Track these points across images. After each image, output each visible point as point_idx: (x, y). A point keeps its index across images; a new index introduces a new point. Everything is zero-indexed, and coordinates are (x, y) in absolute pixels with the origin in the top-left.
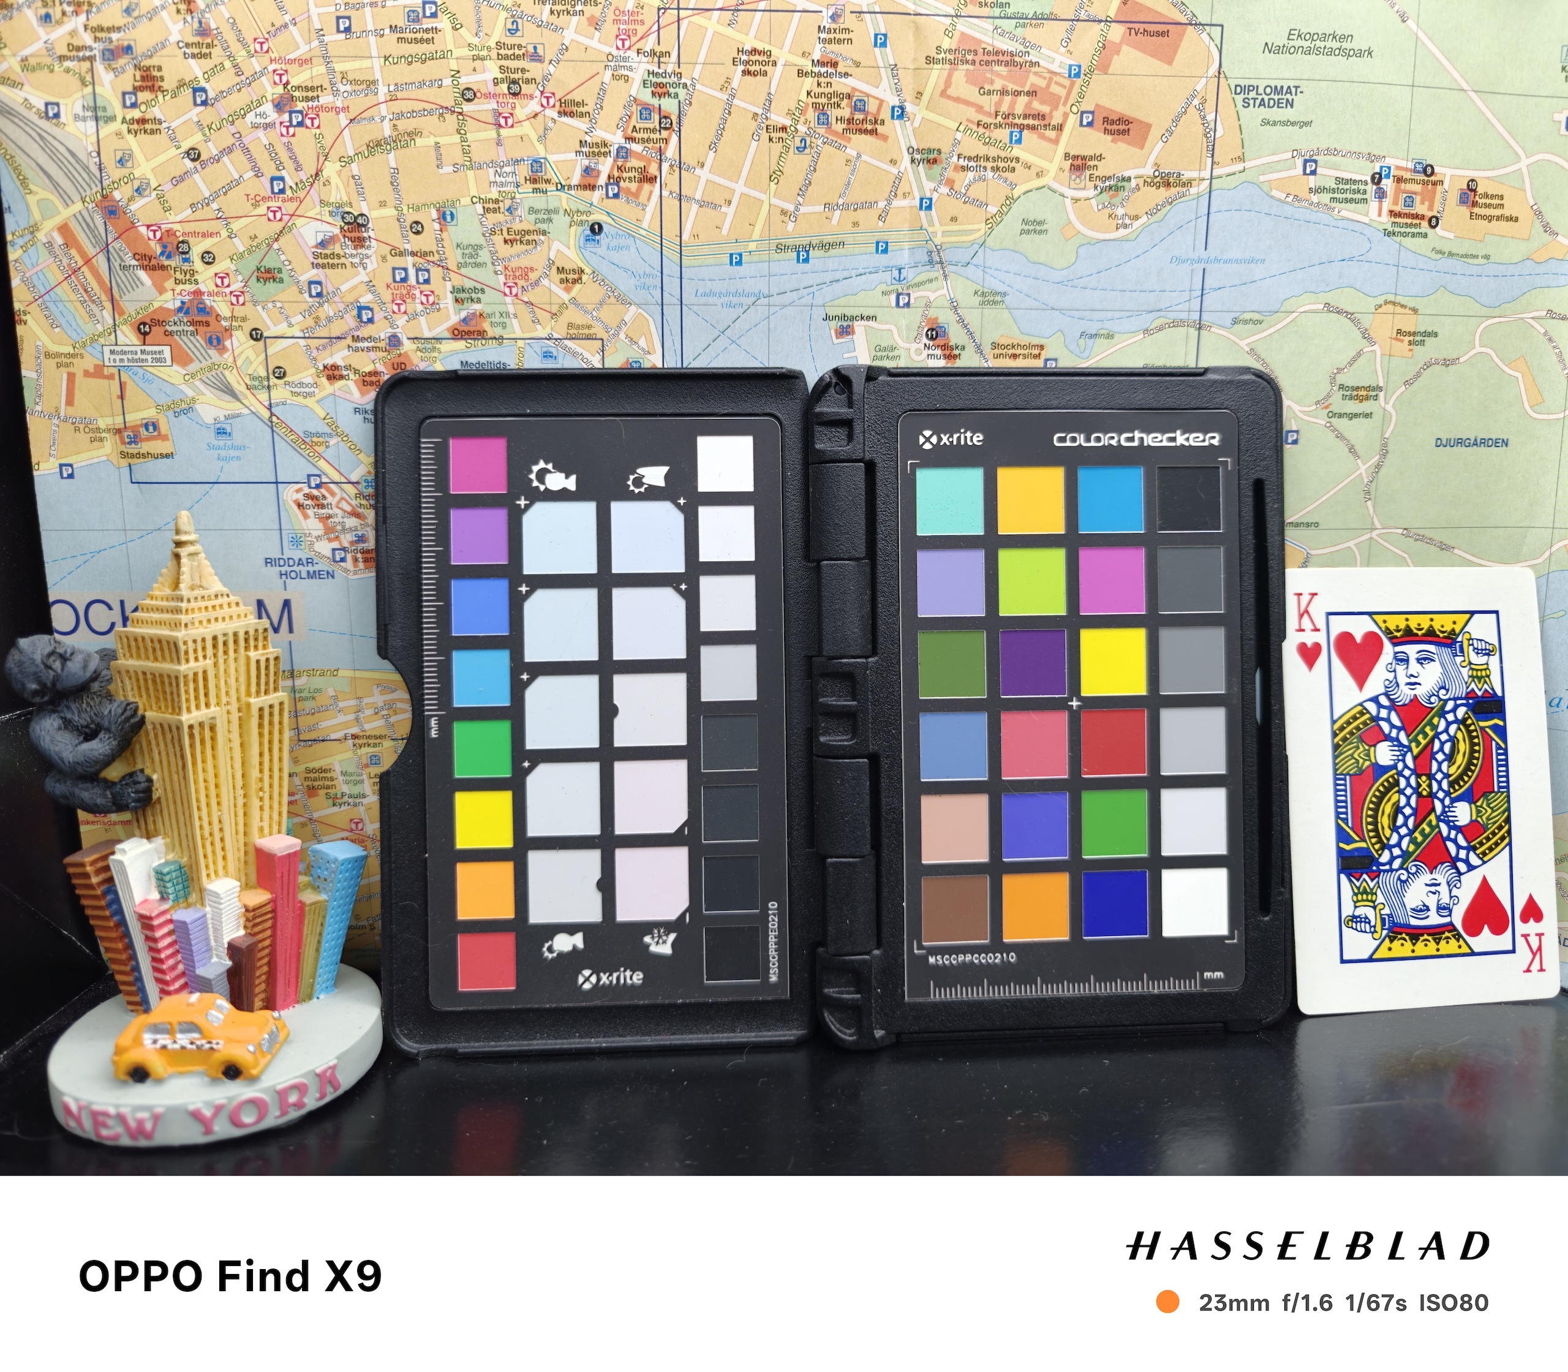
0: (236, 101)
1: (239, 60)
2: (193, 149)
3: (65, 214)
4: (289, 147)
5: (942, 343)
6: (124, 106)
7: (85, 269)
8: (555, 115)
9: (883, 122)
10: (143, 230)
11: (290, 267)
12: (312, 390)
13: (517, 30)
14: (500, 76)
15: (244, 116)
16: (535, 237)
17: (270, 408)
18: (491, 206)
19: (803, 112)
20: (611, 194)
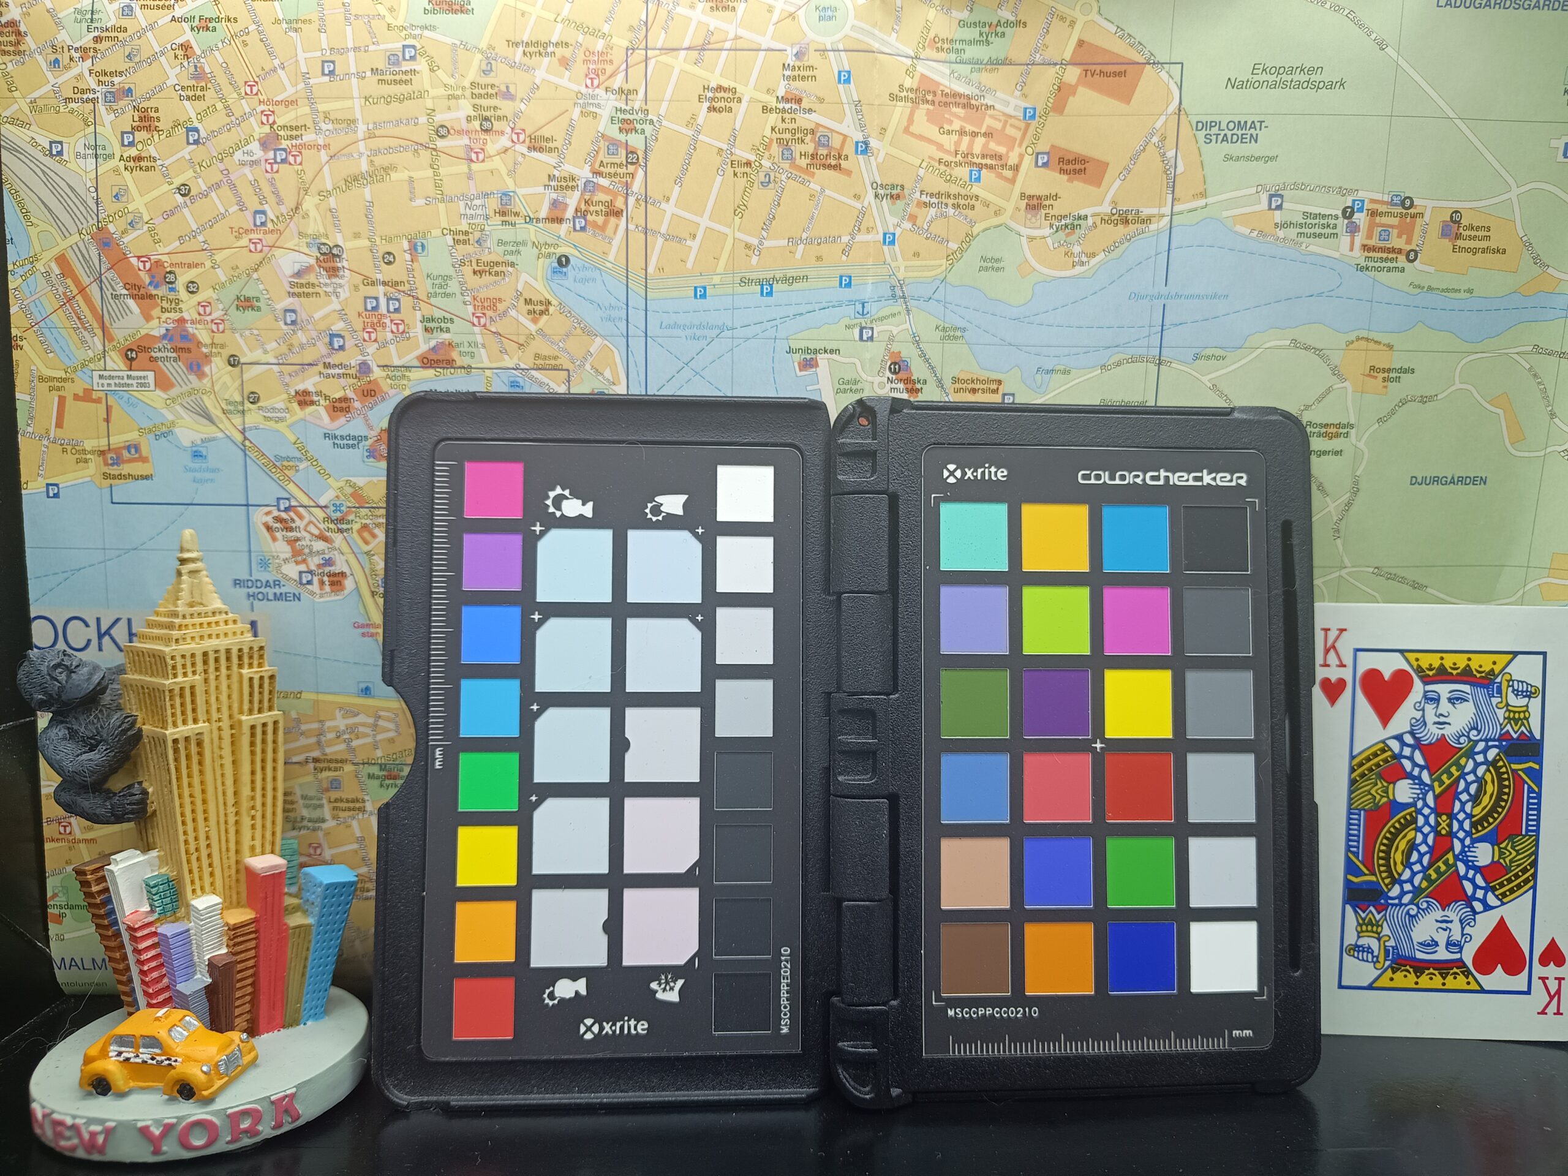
0: (225, 140)
1: (230, 101)
2: (184, 185)
3: (64, 245)
4: (272, 183)
5: (905, 377)
6: (123, 145)
7: (79, 297)
8: (525, 150)
9: (847, 157)
10: (134, 261)
11: (268, 296)
12: (283, 415)
13: (491, 70)
14: (473, 113)
15: (232, 154)
16: (504, 269)
17: (243, 432)
18: (461, 237)
19: (768, 147)
20: (578, 227)
